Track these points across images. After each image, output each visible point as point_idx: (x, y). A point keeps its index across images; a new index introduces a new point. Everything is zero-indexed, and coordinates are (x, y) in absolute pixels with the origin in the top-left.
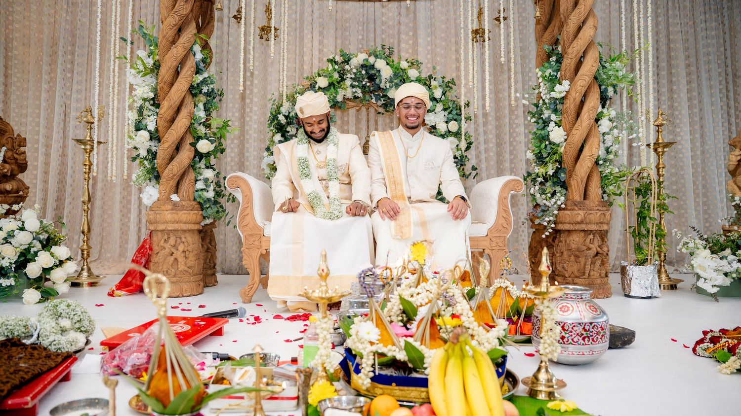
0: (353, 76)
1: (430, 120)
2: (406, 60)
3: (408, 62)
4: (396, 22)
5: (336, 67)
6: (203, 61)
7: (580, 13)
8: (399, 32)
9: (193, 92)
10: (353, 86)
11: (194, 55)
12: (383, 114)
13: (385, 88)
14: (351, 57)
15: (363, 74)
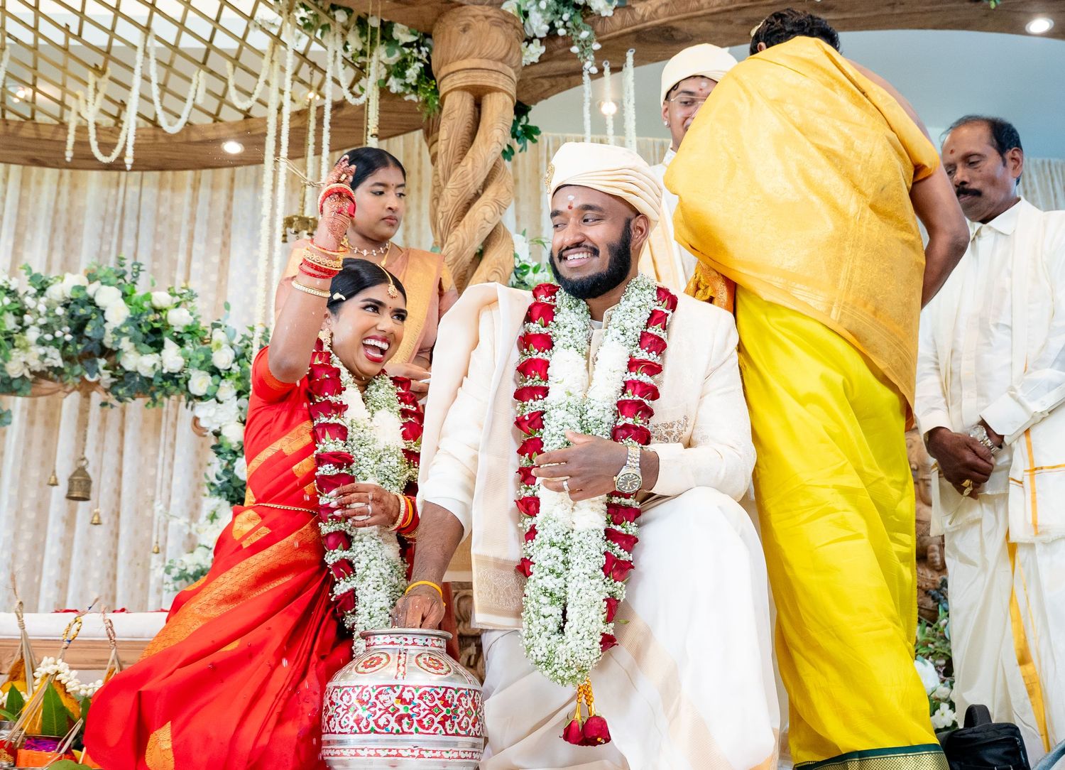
1: (207, 417)
2: (169, 289)
3: (173, 295)
4: (185, 216)
7: (464, 175)
8: (191, 237)
10: (41, 342)
12: (112, 406)
13: (114, 348)
14: (50, 281)
15: (59, 316)
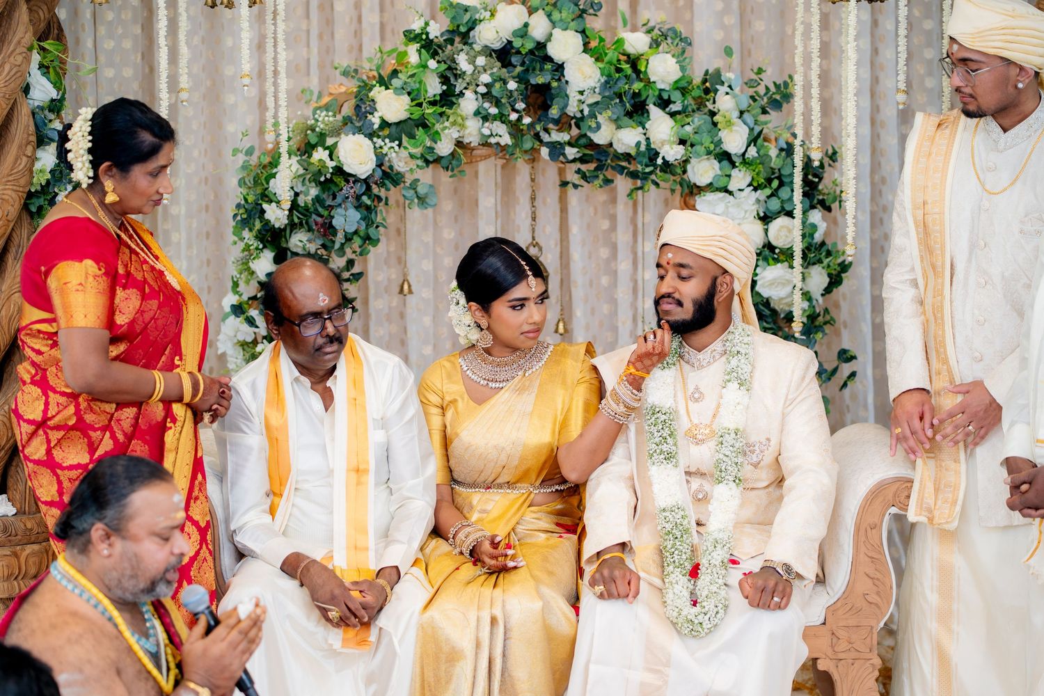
0: (482, 89)
2: (644, 25)
3: (649, 32)
5: (432, 64)
6: (55, 106)
9: (34, 209)
10: (482, 116)
11: (26, 90)
12: (576, 186)
13: (579, 115)
14: (477, 16)
15: (511, 91)
